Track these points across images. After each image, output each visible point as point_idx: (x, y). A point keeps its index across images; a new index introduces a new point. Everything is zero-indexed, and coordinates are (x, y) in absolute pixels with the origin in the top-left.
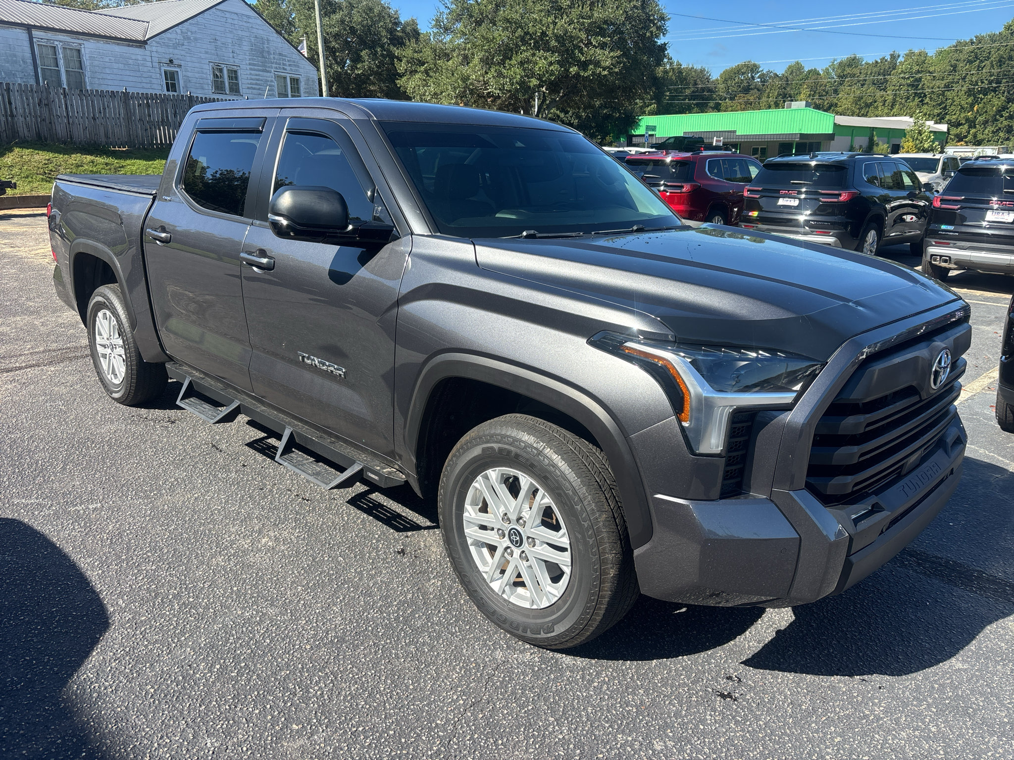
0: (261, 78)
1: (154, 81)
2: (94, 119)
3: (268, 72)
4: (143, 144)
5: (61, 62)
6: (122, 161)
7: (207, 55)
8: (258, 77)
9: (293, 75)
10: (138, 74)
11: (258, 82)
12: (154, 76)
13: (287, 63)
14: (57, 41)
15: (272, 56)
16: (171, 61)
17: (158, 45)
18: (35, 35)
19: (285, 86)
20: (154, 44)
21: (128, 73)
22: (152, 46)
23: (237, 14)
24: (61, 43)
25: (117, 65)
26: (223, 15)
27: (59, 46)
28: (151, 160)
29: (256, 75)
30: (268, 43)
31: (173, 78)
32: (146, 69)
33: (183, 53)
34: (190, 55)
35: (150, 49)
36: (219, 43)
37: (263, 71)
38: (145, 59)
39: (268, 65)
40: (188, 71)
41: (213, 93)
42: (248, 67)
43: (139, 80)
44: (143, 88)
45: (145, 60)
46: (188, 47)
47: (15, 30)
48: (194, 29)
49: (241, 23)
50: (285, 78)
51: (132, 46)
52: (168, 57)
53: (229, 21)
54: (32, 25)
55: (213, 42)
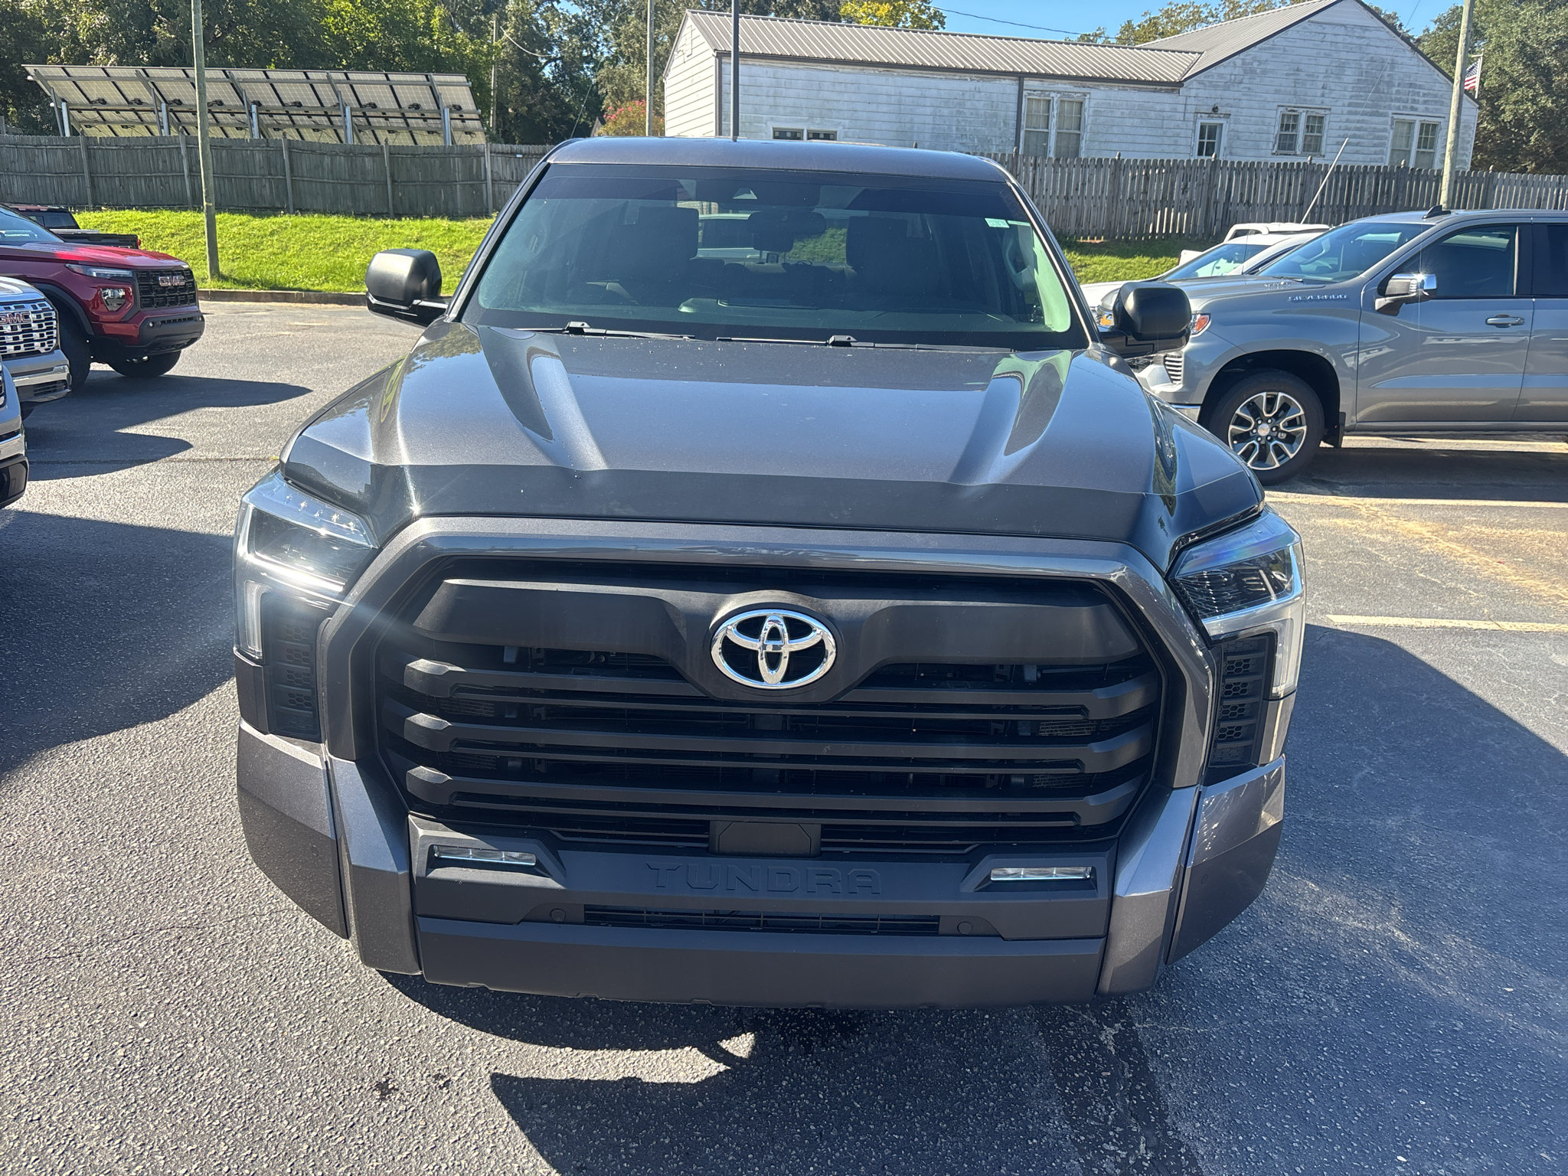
0: (1364, 125)
1: (1182, 141)
2: (1067, 198)
3: (1381, 115)
4: (1127, 234)
5: (1053, 121)
6: (1088, 258)
7: (1276, 96)
8: (1359, 125)
9: (1424, 118)
10: (1160, 132)
11: (1358, 133)
12: (1183, 133)
13: (1422, 99)
14: (1054, 92)
15: (1394, 90)
16: (1215, 109)
17: (1201, 86)
18: (1027, 85)
19: (1409, 138)
20: (1195, 85)
21: (1145, 131)
22: (1192, 90)
23: (1344, 26)
24: (1059, 95)
25: (1132, 120)
26: (1320, 29)
27: (1055, 99)
28: (1128, 257)
29: (1358, 121)
30: (1392, 69)
31: (1212, 135)
32: (1172, 124)
33: (1237, 95)
34: (1249, 98)
35: (1186, 93)
36: (1302, 75)
37: (1372, 114)
38: (1176, 109)
39: (1383, 104)
40: (1240, 123)
41: (1274, 154)
42: (1347, 109)
43: (1158, 140)
44: (1163, 152)
45: (1175, 111)
46: (1248, 86)
47: (1003, 82)
48: (1264, 56)
49: (1349, 40)
50: (1411, 124)
51: (1160, 91)
52: (1212, 103)
53: (1329, 38)
54: (1026, 73)
55: (1292, 74)
